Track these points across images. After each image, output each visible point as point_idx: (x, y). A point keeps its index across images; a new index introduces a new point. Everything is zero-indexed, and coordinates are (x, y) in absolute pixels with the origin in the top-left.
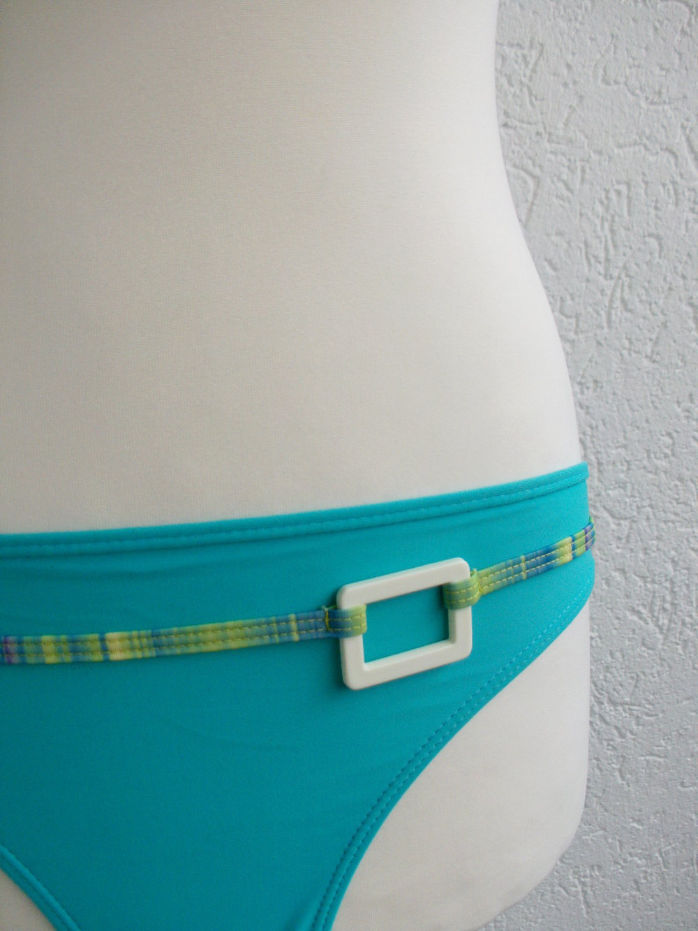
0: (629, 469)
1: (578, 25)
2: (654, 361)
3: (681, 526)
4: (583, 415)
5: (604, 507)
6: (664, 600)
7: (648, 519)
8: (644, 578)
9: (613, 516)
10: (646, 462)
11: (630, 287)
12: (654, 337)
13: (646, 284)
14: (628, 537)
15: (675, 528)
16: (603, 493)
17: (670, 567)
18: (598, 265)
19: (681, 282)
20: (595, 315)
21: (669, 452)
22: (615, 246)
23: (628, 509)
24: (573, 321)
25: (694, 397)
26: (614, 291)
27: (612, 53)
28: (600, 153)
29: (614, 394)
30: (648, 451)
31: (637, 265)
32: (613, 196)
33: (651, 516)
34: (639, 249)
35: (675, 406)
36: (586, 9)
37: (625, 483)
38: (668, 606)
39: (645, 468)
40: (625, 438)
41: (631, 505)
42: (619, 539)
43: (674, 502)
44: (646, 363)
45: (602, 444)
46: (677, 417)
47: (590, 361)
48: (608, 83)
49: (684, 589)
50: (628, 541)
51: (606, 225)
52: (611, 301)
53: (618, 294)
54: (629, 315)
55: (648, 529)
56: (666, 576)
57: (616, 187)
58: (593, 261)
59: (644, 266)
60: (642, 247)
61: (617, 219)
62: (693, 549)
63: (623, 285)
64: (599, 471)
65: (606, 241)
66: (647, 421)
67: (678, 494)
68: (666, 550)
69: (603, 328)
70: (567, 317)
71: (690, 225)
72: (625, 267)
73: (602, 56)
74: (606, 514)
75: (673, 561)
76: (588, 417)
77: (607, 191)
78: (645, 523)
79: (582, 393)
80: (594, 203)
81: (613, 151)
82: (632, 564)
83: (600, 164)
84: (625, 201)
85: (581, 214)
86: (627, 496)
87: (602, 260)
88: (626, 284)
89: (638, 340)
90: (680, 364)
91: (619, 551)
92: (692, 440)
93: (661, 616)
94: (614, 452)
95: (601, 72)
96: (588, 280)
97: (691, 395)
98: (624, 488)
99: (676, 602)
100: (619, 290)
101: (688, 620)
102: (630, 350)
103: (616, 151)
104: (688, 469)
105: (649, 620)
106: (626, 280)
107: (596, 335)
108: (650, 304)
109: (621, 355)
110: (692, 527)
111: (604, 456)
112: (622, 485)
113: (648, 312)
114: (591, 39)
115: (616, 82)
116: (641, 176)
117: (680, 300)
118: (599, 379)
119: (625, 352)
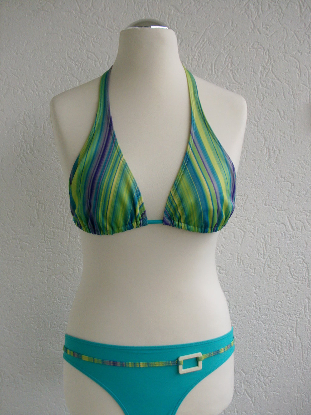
0: (268, 310)
1: (258, 190)
2: (277, 281)
3: (284, 327)
4: (255, 296)
5: (261, 321)
6: (279, 347)
7: (274, 324)
8: (272, 341)
9: (263, 323)
10: (273, 309)
11: (270, 261)
12: (277, 275)
13: (275, 261)
14: (268, 329)
15: (282, 327)
16: (261, 317)
17: (280, 338)
18: (261, 255)
19: (286, 260)
20: (260, 269)
21: (280, 306)
22: (266, 250)
23: (268, 321)
24: (253, 270)
25: (289, 291)
26: (265, 262)
27: (268, 197)
28: (263, 225)
29: (265, 290)
30: (274, 306)
31: (272, 255)
32: (266, 236)
33: (275, 324)
34: (273, 251)
35: (283, 294)
36: (261, 185)
37: (267, 314)
38: (280, 349)
39: (273, 310)
40: (267, 302)
41: (269, 320)
42: (265, 329)
43: (282, 320)
44: (274, 282)
45: (261, 304)
46: (283, 297)
47: (258, 281)
48: (266, 205)
49: (285, 344)
50: (268, 330)
51: (264, 244)
52: (265, 265)
53: (267, 263)
54: (270, 269)
55: (274, 327)
56: (279, 340)
57: (267, 234)
58: (260, 254)
59: (275, 256)
60: (274, 250)
61: (267, 243)
62: (288, 334)
63: (268, 261)
64: (260, 311)
65: (264, 249)
66: (274, 298)
67: (283, 318)
68: (279, 333)
69: (262, 272)
70: (252, 269)
71: (289, 244)
72: (269, 256)
73: (265, 198)
74: (261, 323)
75: (281, 336)
76: (257, 296)
77: (264, 235)
78: (273, 326)
79: (255, 289)
80: (261, 238)
81: (267, 224)
82: (269, 337)
83: (263, 228)
84: (270, 238)
85: (257, 241)
86: (268, 318)
87: (262, 254)
88: (269, 260)
89: (272, 276)
90: (284, 282)
91: (265, 333)
92: (288, 303)
93: (277, 352)
94: (264, 306)
95: (264, 202)
96: (258, 259)
97: (287, 291)
98: (267, 316)
99: (282, 348)
100: (267, 262)
101: (286, 353)
102: (270, 278)
103: (268, 224)
104: (286, 311)
105: (274, 353)
106: (269, 259)
107: (260, 274)
108: (276, 266)
109: (267, 280)
110: (287, 327)
111: (261, 307)
112: (267, 315)
113: (275, 268)
114: (262, 193)
115: (268, 205)
116: (275, 231)
117: (285, 265)
118: (260, 286)
119: (268, 279)
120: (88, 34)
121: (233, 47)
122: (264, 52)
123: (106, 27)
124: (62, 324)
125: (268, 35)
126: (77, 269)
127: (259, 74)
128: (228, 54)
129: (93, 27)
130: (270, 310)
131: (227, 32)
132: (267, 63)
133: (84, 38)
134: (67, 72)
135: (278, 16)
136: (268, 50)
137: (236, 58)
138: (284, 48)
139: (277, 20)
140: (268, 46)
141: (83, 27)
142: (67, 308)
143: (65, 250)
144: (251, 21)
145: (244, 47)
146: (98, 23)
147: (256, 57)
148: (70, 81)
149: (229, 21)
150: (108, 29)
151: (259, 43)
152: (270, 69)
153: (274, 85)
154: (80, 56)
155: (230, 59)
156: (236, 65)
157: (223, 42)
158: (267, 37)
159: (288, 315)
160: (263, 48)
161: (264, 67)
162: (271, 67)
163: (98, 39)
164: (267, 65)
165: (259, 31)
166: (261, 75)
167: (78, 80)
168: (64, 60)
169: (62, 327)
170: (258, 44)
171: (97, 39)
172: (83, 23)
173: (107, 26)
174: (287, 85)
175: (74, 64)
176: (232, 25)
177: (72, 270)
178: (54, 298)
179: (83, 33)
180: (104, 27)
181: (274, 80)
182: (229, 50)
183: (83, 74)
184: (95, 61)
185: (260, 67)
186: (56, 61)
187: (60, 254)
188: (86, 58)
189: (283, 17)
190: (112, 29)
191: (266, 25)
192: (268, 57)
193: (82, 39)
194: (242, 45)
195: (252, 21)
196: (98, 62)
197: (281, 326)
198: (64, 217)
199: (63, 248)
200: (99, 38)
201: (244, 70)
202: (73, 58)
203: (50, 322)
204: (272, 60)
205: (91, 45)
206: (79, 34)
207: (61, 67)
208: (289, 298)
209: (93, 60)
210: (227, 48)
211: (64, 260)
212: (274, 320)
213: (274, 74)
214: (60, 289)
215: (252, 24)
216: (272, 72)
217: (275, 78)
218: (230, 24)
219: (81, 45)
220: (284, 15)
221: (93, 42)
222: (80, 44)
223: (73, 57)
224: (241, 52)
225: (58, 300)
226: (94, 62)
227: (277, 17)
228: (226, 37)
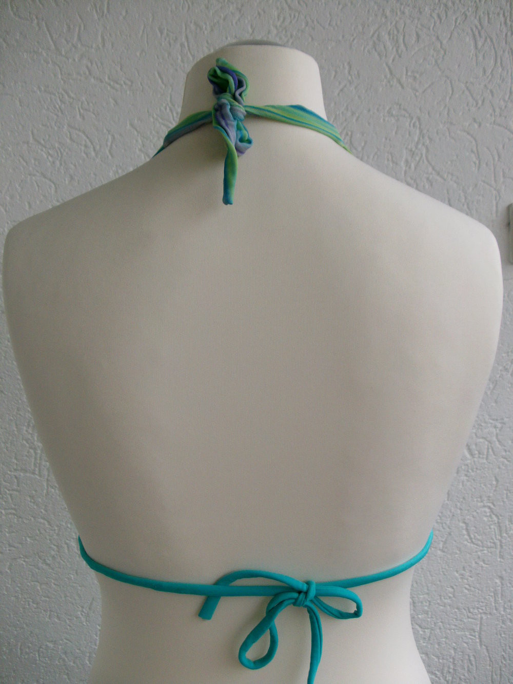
120: (72, 95)
121: (353, 114)
122: (411, 122)
123: (107, 79)
124: (44, 647)
125: (417, 91)
126: (66, 546)
127: (403, 164)
128: (344, 129)
129: (80, 80)
130: (432, 604)
131: (341, 86)
132: (418, 143)
133: (64, 103)
134: (31, 169)
135: (435, 55)
136: (419, 119)
137: (358, 135)
138: (448, 114)
139: (434, 63)
140: (418, 111)
141: (62, 82)
142: (50, 617)
143: (41, 512)
144: (384, 65)
145: (374, 113)
146: (90, 74)
147: (396, 133)
148: (38, 185)
149: (344, 65)
150: (110, 85)
151: (400, 105)
152: (424, 156)
153: (431, 185)
154: (57, 138)
155: (348, 138)
156: (360, 149)
157: (332, 105)
158: (415, 94)
159: (465, 610)
160: (410, 115)
161: (411, 150)
162: (424, 151)
163: (91, 105)
164: (416, 148)
165: (400, 83)
166: (407, 166)
167: (53, 186)
168: (26, 145)
169: (42, 652)
170: (400, 108)
171: (88, 104)
172: (61, 74)
173: (109, 78)
174: (455, 185)
175: (45, 153)
176: (349, 73)
177: (55, 547)
178: (24, 600)
179: (63, 92)
180: (102, 82)
181: (431, 176)
182: (346, 120)
183: (63, 172)
184: (86, 146)
185: (405, 151)
186: (10, 149)
187: (31, 520)
188: (68, 141)
189: (443, 56)
190: (117, 83)
191: (413, 72)
192: (418, 132)
193: (60, 104)
194: (369, 110)
195: (387, 65)
196: (92, 149)
197: (454, 630)
198: (35, 449)
199: (35, 507)
200: (94, 102)
201: (374, 157)
202: (42, 142)
203: (19, 644)
204: (426, 138)
205: (78, 116)
206: (55, 95)
207: (21, 160)
208: (467, 579)
209: (81, 145)
210: (341, 116)
211: (39, 530)
212: (440, 620)
213: (431, 164)
214: (35, 583)
215: (387, 70)
216: (428, 161)
217: (434, 172)
218: (346, 71)
219: (58, 116)
220: (445, 53)
221: (82, 111)
222: (56, 114)
223: (44, 140)
224: (367, 124)
225: (33, 602)
226: (83, 148)
227: (433, 56)
228: (339, 94)
